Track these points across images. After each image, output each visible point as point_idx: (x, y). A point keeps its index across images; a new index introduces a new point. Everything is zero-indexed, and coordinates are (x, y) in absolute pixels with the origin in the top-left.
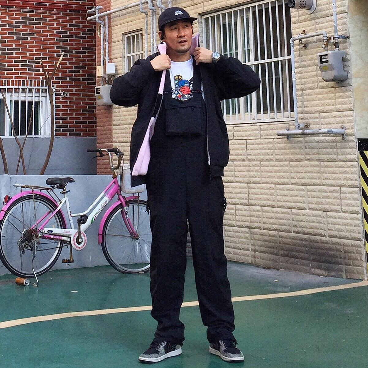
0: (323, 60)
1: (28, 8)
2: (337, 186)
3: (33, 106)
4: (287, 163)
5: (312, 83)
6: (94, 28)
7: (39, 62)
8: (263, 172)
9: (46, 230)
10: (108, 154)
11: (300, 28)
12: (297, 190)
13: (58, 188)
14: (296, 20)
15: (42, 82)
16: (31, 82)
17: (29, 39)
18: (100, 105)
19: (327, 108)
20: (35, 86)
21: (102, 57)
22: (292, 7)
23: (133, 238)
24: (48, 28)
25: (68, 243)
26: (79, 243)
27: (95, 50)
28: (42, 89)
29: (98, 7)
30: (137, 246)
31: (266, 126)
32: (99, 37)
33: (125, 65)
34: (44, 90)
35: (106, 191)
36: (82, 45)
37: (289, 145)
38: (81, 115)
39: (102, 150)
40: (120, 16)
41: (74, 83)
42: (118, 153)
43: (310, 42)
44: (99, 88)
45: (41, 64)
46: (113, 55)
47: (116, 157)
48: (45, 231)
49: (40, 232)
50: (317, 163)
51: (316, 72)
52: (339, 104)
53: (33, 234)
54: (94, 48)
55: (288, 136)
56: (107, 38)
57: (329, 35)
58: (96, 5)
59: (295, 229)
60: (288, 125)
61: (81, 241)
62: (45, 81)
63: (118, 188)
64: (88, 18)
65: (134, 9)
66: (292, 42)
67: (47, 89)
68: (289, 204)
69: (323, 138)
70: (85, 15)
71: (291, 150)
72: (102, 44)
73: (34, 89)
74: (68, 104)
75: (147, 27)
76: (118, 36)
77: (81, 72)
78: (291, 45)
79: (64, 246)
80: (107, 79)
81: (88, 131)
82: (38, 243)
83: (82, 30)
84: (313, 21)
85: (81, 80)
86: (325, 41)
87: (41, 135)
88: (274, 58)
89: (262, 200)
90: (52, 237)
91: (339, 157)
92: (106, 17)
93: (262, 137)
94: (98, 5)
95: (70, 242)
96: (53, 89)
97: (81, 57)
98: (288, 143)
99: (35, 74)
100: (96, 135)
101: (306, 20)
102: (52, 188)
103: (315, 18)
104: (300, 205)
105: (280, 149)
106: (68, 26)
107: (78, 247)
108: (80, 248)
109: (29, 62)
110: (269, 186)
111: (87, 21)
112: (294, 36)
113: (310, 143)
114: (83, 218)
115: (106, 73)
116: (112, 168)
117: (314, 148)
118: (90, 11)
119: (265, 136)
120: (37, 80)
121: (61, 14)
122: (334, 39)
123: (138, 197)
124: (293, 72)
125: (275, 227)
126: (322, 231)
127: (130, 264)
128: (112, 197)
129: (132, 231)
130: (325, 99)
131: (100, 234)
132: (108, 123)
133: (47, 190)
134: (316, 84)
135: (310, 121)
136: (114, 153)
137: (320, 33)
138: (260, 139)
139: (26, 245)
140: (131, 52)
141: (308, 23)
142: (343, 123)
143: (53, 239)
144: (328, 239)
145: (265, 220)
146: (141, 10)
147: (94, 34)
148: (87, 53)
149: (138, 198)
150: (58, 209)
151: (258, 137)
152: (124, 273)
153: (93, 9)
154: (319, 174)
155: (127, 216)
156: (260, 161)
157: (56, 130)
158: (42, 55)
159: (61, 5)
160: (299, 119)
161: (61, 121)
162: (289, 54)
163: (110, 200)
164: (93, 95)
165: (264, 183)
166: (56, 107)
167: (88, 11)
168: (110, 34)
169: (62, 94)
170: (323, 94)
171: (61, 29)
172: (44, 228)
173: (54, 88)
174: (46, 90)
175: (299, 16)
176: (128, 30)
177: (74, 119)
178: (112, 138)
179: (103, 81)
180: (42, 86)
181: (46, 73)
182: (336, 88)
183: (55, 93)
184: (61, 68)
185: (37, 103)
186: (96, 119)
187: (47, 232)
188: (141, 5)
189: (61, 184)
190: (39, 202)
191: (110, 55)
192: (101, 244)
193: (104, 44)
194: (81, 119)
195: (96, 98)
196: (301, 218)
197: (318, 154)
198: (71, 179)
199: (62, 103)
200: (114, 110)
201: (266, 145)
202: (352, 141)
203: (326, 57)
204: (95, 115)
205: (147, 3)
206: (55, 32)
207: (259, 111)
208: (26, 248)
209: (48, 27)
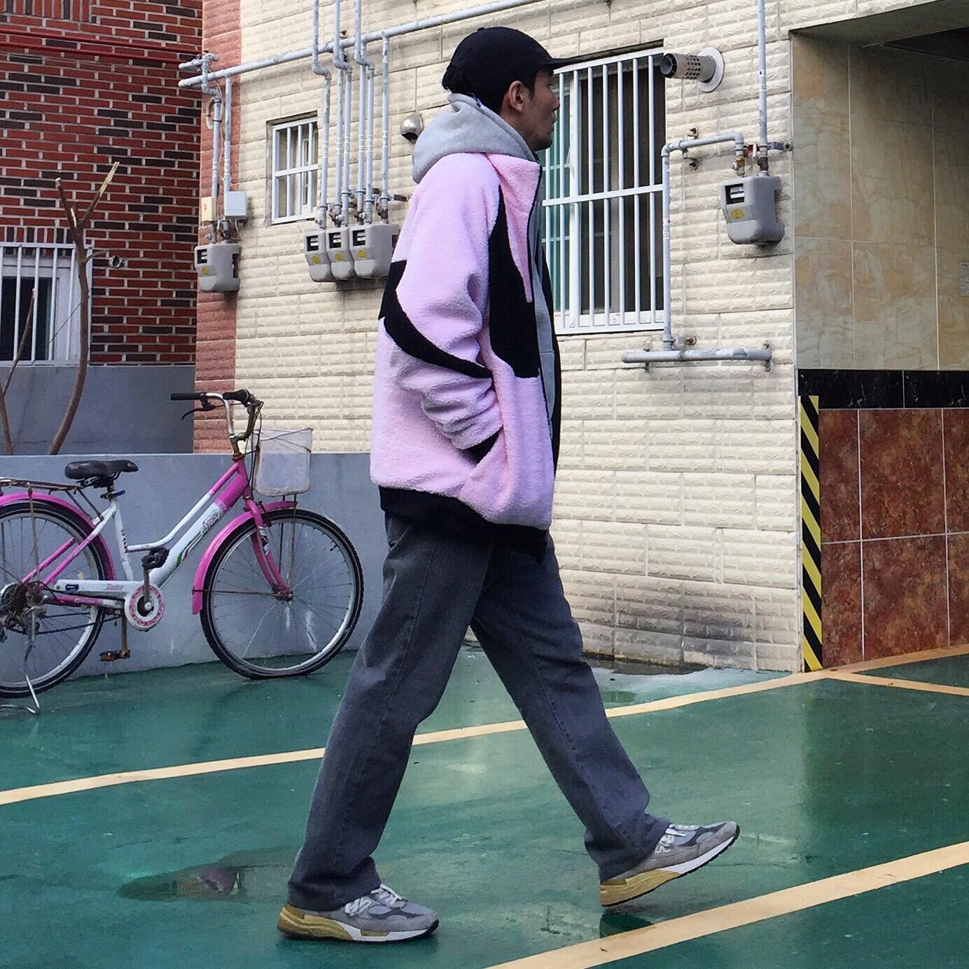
0: (733, 196)
1: (27, 51)
2: (749, 472)
3: (35, 290)
4: (641, 423)
5: (707, 247)
6: (197, 106)
7: (53, 185)
8: (587, 443)
9: (62, 583)
10: (224, 405)
11: (684, 123)
12: (662, 482)
13: (96, 484)
14: (675, 105)
15: (60, 232)
16: (31, 231)
17: (27, 126)
18: (207, 289)
19: (737, 302)
20: (40, 240)
21: (214, 176)
22: (670, 76)
23: (279, 598)
24: (77, 103)
25: (118, 612)
26: (144, 613)
27: (199, 159)
28: (60, 250)
29: (205, 56)
30: (288, 616)
31: (600, 342)
32: (210, 127)
33: (271, 197)
34: (64, 252)
35: (216, 491)
36: (163, 145)
37: (648, 383)
38: (158, 312)
39: (209, 394)
40: (262, 80)
41: (141, 237)
42: (249, 403)
43: (706, 156)
44: (205, 250)
45: (57, 190)
46: (243, 171)
47: (241, 410)
48: (58, 587)
49: (48, 589)
50: (709, 423)
51: (716, 223)
52: (763, 293)
53: (27, 594)
54: (195, 153)
55: (648, 364)
56: (227, 131)
57: (748, 141)
58: (203, 49)
59: (655, 569)
60: (648, 340)
61: (150, 607)
62: (68, 230)
63: (245, 485)
64: (182, 83)
65: (296, 64)
66: (666, 154)
67: (71, 250)
68: (643, 514)
69: (725, 368)
70: (174, 74)
71: (653, 395)
72: (214, 146)
73: (38, 251)
74: (126, 287)
75: (328, 110)
76: (256, 128)
77: (160, 210)
78: (664, 159)
79: (107, 621)
80: (226, 228)
81: (173, 350)
82: (41, 615)
83: (164, 110)
84: (714, 109)
85: (160, 229)
86: (738, 153)
87: (53, 359)
88: (625, 188)
89: (583, 506)
90: (77, 599)
91: (756, 409)
92: (228, 80)
93: (589, 367)
94: (207, 52)
95: (122, 610)
96: (86, 250)
97: (162, 174)
98: (646, 379)
99: (41, 213)
100: (194, 359)
101: (700, 106)
102: (79, 485)
103: (720, 102)
104: (666, 515)
105: (628, 393)
106: (130, 99)
107: (142, 623)
108: (146, 624)
109: (27, 183)
110: (598, 473)
111: (178, 89)
112: (671, 141)
113: (695, 378)
114: (156, 554)
115: (223, 214)
116: (232, 437)
117: (703, 390)
118: (188, 64)
119: (596, 362)
120: (46, 228)
121: (113, 69)
122: (758, 149)
123: (295, 503)
124: (665, 221)
125: (609, 563)
126: (710, 570)
127: (269, 656)
128: (230, 504)
129: (275, 582)
130: (733, 282)
131: (196, 591)
132: (225, 332)
133: (66, 491)
134: (715, 249)
135: (698, 331)
136: (239, 402)
137: (728, 137)
138: (584, 370)
139: (11, 620)
140: (288, 166)
141: (705, 112)
142: (768, 334)
143: (79, 605)
144: (723, 587)
145: (587, 549)
146: (314, 67)
147: (195, 121)
148: (177, 166)
149: (295, 506)
150: (95, 533)
151: (579, 367)
152: (255, 677)
153: (196, 62)
154: (711, 448)
155: (266, 547)
156: (584, 418)
157: (93, 348)
158: (60, 167)
159: (113, 47)
160: (675, 326)
161: (106, 327)
162: (658, 181)
163: (225, 512)
164: (188, 266)
165: (588, 467)
166: (94, 292)
167: (181, 66)
168: (235, 123)
169: (111, 263)
170: (728, 272)
171: (111, 106)
172: (58, 579)
173: (91, 248)
174: (69, 251)
175: (684, 95)
176: (282, 115)
177: (141, 321)
178: (233, 367)
179: (216, 234)
180: (60, 241)
181: (72, 210)
182: (758, 259)
183: (91, 261)
184: (109, 199)
185: (45, 284)
186: (195, 322)
187: (64, 589)
188: (313, 57)
189: (103, 477)
190: (46, 520)
191: (233, 171)
192: (199, 614)
193: (220, 146)
194: (158, 322)
195: (197, 274)
196: (668, 542)
197: (712, 403)
198: (129, 465)
199: (108, 283)
200: (240, 303)
201: (597, 384)
202: (788, 375)
203: (740, 189)
204: (194, 313)
205: (331, 51)
206: (96, 112)
207: (584, 308)
208: (10, 628)
209: (77, 98)
